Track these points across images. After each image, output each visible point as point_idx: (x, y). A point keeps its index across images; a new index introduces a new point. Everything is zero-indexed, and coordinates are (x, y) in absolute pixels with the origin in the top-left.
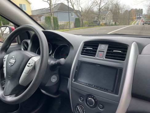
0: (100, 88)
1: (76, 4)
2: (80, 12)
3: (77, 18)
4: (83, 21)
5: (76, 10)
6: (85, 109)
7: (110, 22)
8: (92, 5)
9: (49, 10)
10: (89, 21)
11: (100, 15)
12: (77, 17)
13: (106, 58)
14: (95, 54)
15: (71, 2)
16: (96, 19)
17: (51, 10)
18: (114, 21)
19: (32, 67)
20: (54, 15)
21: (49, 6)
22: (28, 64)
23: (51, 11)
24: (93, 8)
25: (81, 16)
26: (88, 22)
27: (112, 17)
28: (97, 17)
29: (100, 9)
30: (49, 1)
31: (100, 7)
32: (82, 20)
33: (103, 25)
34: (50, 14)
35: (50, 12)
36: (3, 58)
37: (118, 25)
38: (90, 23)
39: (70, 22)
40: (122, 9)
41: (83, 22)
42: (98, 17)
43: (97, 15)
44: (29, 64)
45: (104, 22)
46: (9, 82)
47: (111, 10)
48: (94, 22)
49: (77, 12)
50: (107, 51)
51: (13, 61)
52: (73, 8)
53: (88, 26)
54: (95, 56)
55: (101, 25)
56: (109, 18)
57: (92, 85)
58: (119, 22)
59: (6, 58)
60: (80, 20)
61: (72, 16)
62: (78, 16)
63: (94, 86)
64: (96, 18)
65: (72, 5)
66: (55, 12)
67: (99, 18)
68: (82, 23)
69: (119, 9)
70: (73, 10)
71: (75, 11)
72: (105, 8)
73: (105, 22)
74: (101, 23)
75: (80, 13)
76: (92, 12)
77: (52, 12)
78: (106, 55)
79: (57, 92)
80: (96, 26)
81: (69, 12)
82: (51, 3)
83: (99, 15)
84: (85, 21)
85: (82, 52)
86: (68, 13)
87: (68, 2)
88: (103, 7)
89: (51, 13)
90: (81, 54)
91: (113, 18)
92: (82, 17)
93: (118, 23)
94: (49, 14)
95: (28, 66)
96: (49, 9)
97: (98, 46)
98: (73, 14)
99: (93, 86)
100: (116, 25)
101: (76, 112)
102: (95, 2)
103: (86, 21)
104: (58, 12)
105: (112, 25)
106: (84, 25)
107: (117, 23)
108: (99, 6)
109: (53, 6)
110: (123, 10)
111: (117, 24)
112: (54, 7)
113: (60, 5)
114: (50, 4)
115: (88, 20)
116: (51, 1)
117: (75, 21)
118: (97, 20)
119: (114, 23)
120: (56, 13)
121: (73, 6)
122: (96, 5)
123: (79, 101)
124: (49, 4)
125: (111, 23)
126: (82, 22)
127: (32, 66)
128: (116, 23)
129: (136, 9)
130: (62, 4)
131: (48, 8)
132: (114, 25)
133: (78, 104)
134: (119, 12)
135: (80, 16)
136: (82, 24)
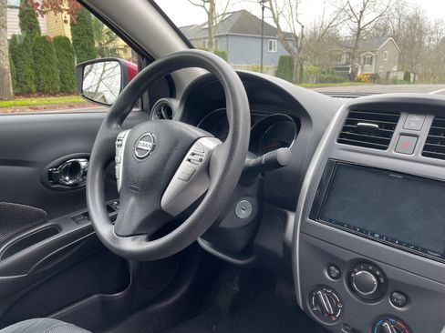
0: (400, 243)
1: (286, 13)
2: (297, 38)
3: (286, 57)
4: (302, 66)
5: (283, 33)
6: (342, 302)
7: (388, 73)
8: (334, 19)
9: (204, 31)
10: (321, 65)
11: (358, 51)
12: (286, 54)
13: (423, 154)
14: (388, 142)
15: (272, 9)
16: (344, 61)
17: (210, 31)
18: (402, 70)
19: (200, 164)
20: (216, 47)
21: (207, 20)
22: (188, 156)
23: (210, 34)
24: (338, 28)
25: (299, 49)
26: (318, 68)
27: (397, 58)
28: (349, 53)
29: (360, 29)
30: (208, 5)
31: (362, 25)
32: (301, 60)
33: (365, 81)
34: (207, 41)
35: (207, 35)
36: (114, 139)
37: (414, 82)
38: (324, 73)
39: (264, 66)
40: (432, 33)
41: (302, 70)
42: (352, 56)
43: (349, 50)
44: (193, 154)
45: (370, 70)
46: (132, 200)
47: (396, 37)
48: (337, 69)
49: (287, 38)
50: (429, 134)
51: (146, 145)
52: (275, 26)
53: (317, 82)
54: (386, 148)
55: (360, 80)
56: (387, 60)
57: (373, 234)
58: (420, 72)
59: (125, 140)
60: (295, 63)
61: (271, 49)
62: (289, 51)
63: (381, 237)
64: (345, 57)
65: (274, 17)
66: (223, 36)
67: (354, 58)
68: (299, 71)
69: (421, 33)
70: (274, 32)
71: (282, 35)
72: (375, 27)
73: (373, 72)
74: (359, 72)
75: (296, 40)
76: (334, 39)
77: (213, 36)
78: (426, 148)
79: (248, 250)
80: (341, 81)
81: (262, 38)
82: (212, 9)
83: (356, 47)
84: (307, 67)
85: (342, 135)
86: (260, 41)
87: (263, 8)
88: (371, 26)
89: (211, 39)
90: (339, 141)
91: (399, 60)
92: (302, 52)
93: (415, 74)
94: (204, 43)
95: (189, 160)
96: (207, 26)
97: (396, 120)
98: (275, 42)
99: (377, 235)
100: (409, 83)
101: (312, 307)
102: (347, 8)
103: (312, 66)
104: (230, 38)
105: (395, 81)
106: (305, 78)
107: (412, 75)
108: (359, 22)
109: (218, 20)
110: (435, 36)
111: (412, 79)
112: (222, 21)
113: (237, 16)
114: (211, 13)
115: (317, 63)
116: (213, 5)
117: (277, 65)
118: (347, 64)
119: (401, 76)
120: (225, 39)
121: (276, 21)
122: (347, 17)
123: (326, 278)
124: (208, 13)
125: (391, 76)
126: (299, 67)
127: (201, 160)
128: (407, 78)
130: (244, 13)
131: (204, 24)
132: (401, 82)
133: (320, 287)
134: (421, 43)
135: (295, 50)
136: (299, 74)
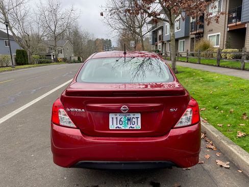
3: (20, 50)
7: (70, 57)
16: (48, 52)
18: (76, 56)
26: (38, 56)
28: (49, 47)
29: (56, 37)
31: (56, 35)
33: (60, 62)
37: (83, 62)
38: (41, 58)
45: (61, 56)
55: (58, 62)
56: (68, 51)
61: (6, 45)
64: (47, 49)
73: (63, 57)
91: (74, 51)
100: (81, 62)
105: (75, 62)
107: (81, 58)
111: (81, 60)
119: (76, 58)
125: (72, 58)
128: (79, 59)
129: (103, 40)
132: (77, 62)
